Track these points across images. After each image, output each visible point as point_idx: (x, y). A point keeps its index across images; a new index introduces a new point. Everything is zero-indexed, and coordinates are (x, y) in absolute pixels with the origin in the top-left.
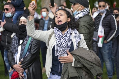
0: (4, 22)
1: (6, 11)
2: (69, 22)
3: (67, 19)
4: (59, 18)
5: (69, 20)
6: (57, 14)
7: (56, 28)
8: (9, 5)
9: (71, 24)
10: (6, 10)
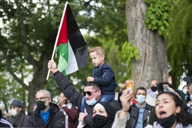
0: (84, 112)
1: (87, 96)
2: (178, 114)
3: (175, 109)
4: (162, 107)
5: (178, 110)
6: (158, 101)
7: (157, 123)
8: (91, 87)
9: (182, 118)
10: (87, 94)
